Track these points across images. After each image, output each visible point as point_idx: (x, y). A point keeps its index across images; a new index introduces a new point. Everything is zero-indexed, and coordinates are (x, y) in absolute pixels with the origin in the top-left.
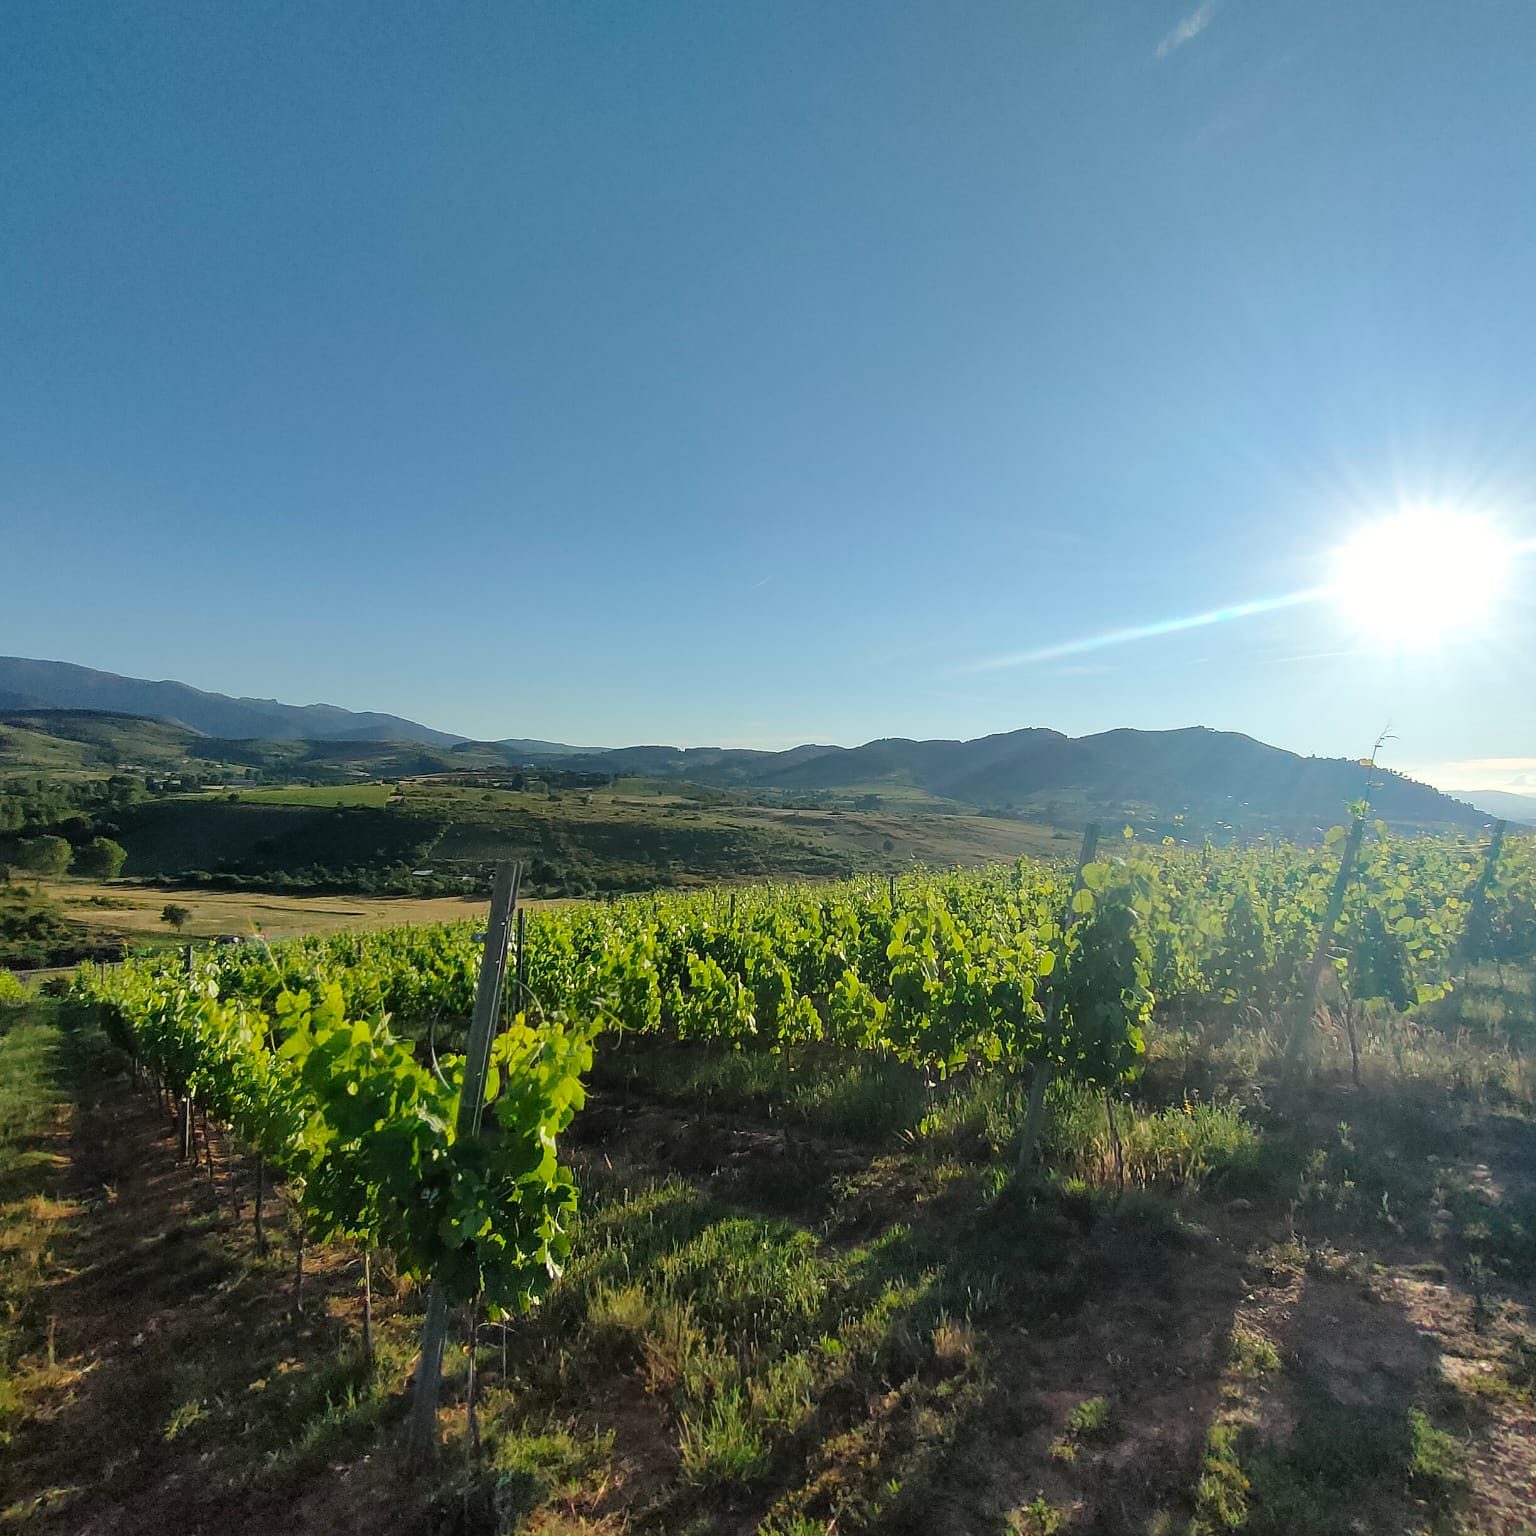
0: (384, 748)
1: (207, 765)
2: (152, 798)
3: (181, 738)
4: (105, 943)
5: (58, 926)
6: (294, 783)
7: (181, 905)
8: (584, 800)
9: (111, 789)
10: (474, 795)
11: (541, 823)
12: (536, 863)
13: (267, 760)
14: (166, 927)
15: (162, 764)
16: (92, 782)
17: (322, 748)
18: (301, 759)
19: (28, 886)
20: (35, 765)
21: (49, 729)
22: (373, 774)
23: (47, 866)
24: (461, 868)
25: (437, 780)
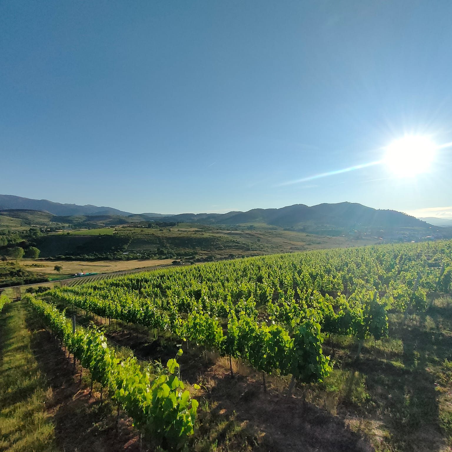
0: (109, 217)
1: (57, 224)
2: (43, 235)
3: (48, 216)
4: (39, 277)
5: (25, 273)
6: (83, 228)
7: (59, 266)
8: (170, 230)
9: (30, 232)
10: (138, 230)
11: (158, 237)
12: (158, 249)
13: (75, 222)
14: (56, 272)
15: (44, 224)
16: (24, 230)
17: (90, 218)
18: (84, 221)
19: (14, 261)
20: (7, 226)
21: (9, 215)
22: (107, 225)
23: (17, 255)
24: (137, 252)
25: (126, 226)
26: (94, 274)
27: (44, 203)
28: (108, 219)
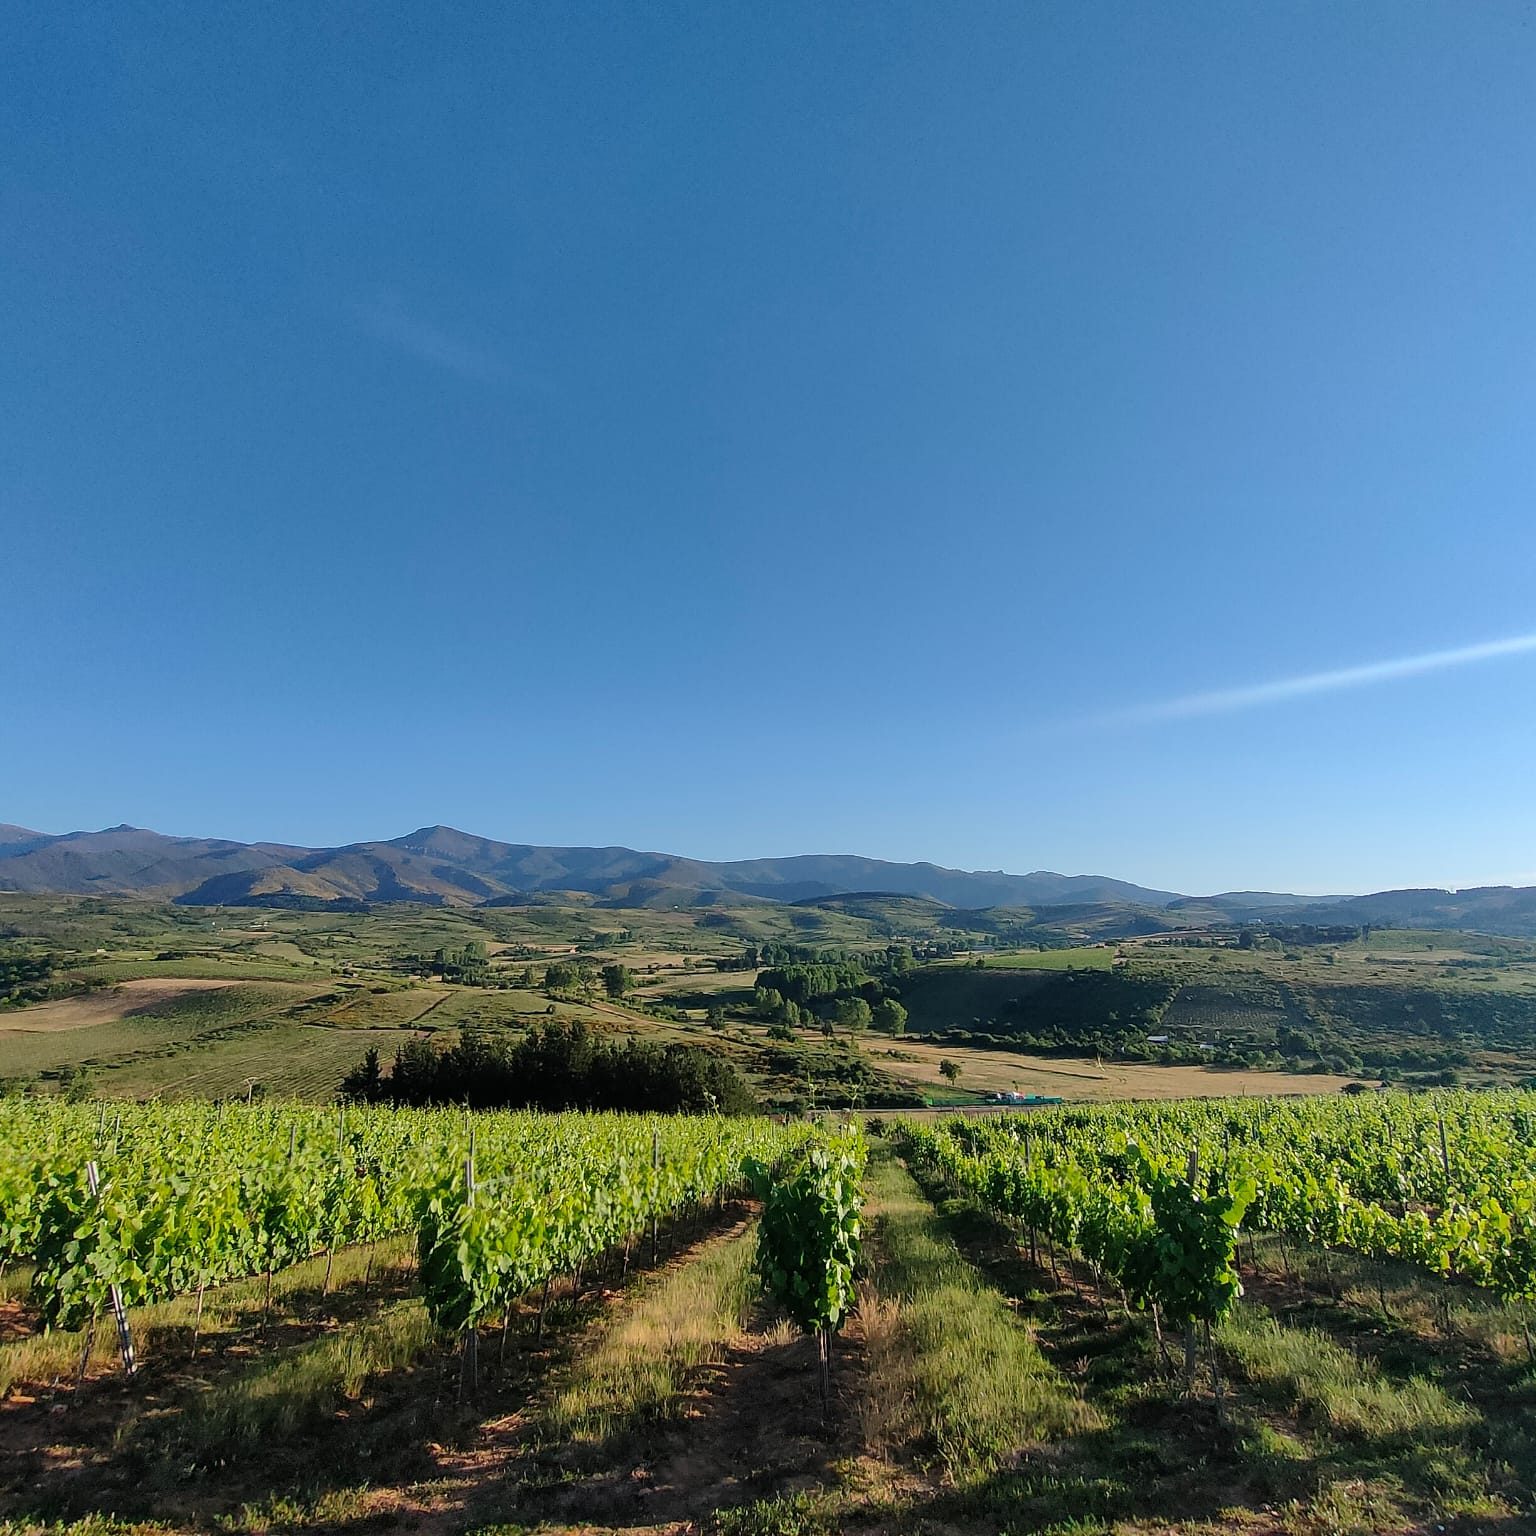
0: (1101, 910)
1: (954, 933)
2: (919, 965)
3: (933, 911)
4: (902, 1091)
5: (868, 1074)
6: (1024, 947)
7: (953, 1061)
8: (1330, 959)
10: (1199, 956)
11: (1280, 985)
12: (1282, 1031)
13: (1001, 926)
14: (943, 1080)
15: (919, 934)
16: (876, 951)
18: (1031, 924)
19: (847, 1038)
20: (839, 940)
21: (844, 910)
22: (1096, 935)
23: (855, 1022)
24: (1197, 1035)
25: (1157, 940)
26: (1051, 1102)
27: (924, 872)
28: (1101, 917)
